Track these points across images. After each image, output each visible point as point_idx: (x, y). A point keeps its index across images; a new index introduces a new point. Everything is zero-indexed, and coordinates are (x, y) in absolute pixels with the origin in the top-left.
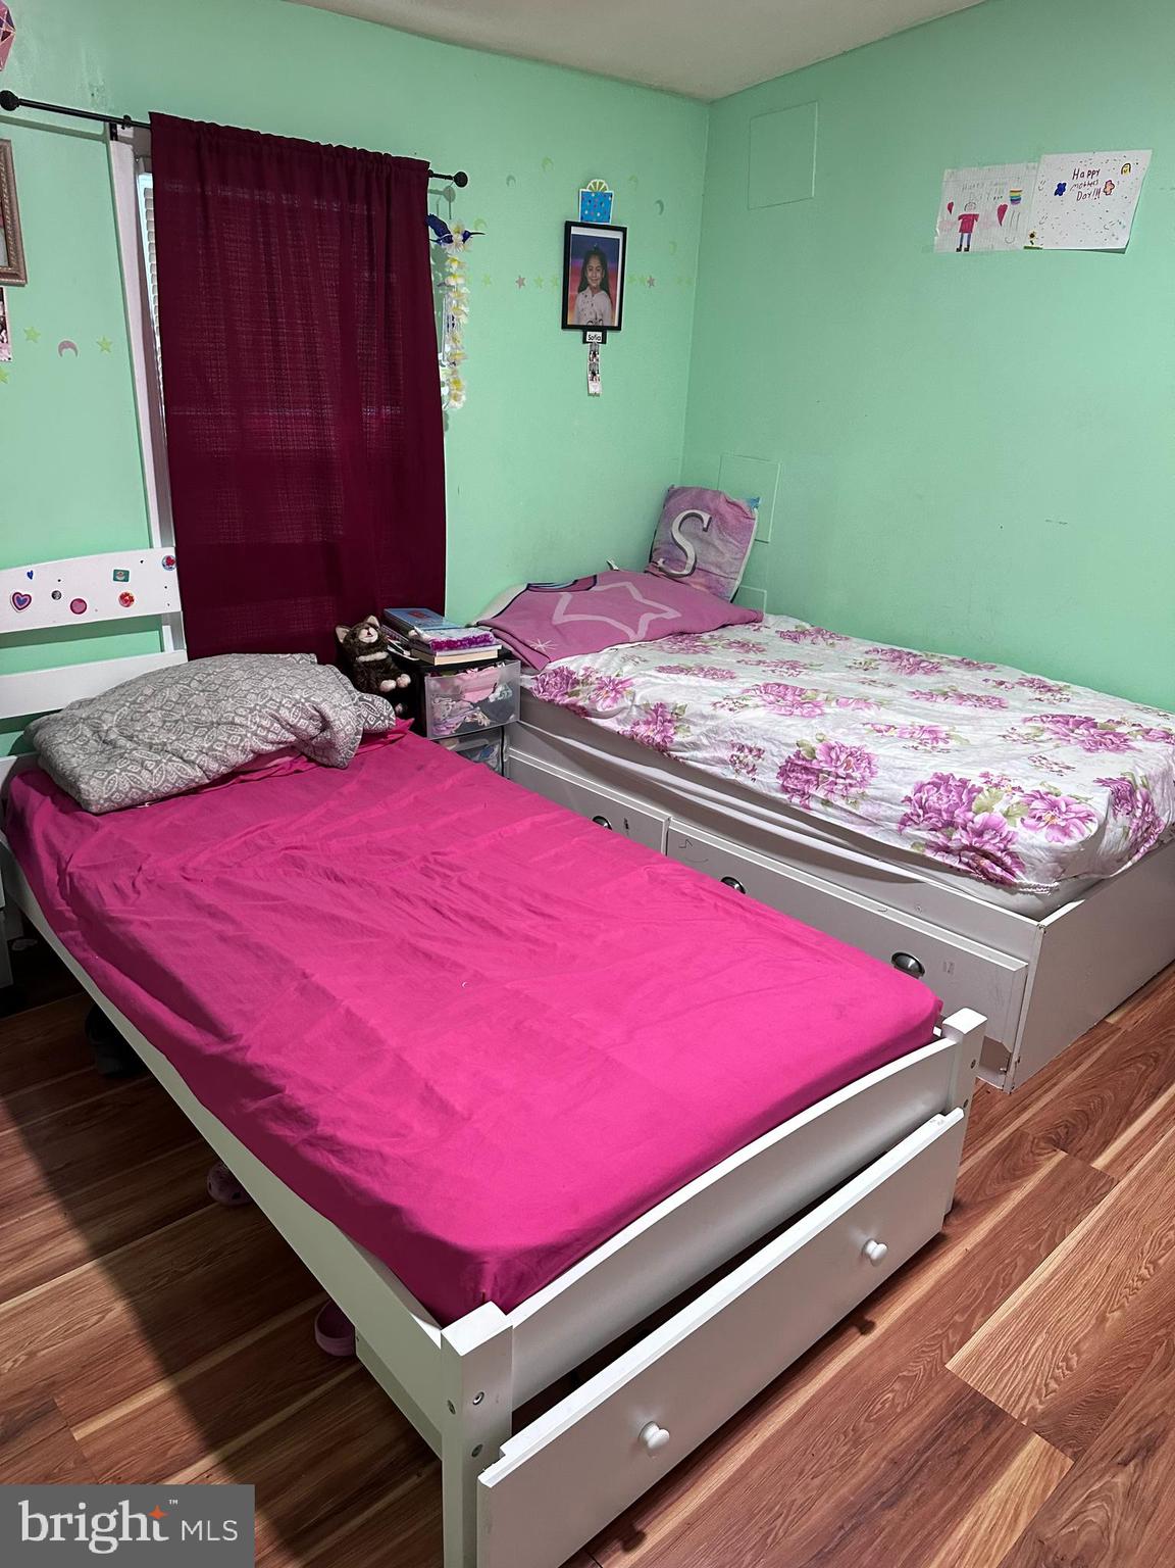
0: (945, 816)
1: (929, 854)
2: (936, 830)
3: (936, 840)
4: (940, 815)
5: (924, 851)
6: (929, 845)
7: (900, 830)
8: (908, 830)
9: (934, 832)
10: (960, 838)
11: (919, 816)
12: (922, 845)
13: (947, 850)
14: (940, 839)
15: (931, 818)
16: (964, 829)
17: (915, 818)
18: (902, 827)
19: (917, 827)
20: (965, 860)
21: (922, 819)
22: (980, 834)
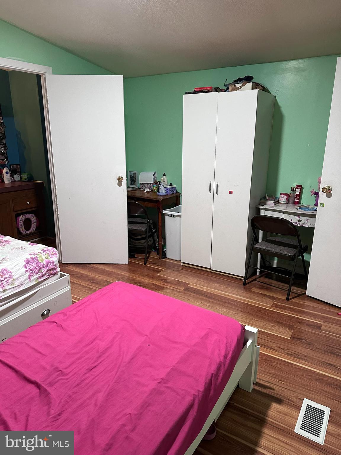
0: (38, 268)
1: (40, 280)
2: (38, 273)
3: (39, 275)
4: (37, 268)
5: (38, 281)
6: (38, 278)
7: (30, 280)
8: (32, 279)
9: (38, 274)
10: (44, 270)
11: (32, 273)
12: (37, 280)
13: (43, 276)
14: (40, 274)
15: (35, 271)
16: (43, 267)
17: (32, 274)
18: (30, 279)
19: (33, 276)
20: (47, 275)
21: (33, 273)
22: (47, 266)
